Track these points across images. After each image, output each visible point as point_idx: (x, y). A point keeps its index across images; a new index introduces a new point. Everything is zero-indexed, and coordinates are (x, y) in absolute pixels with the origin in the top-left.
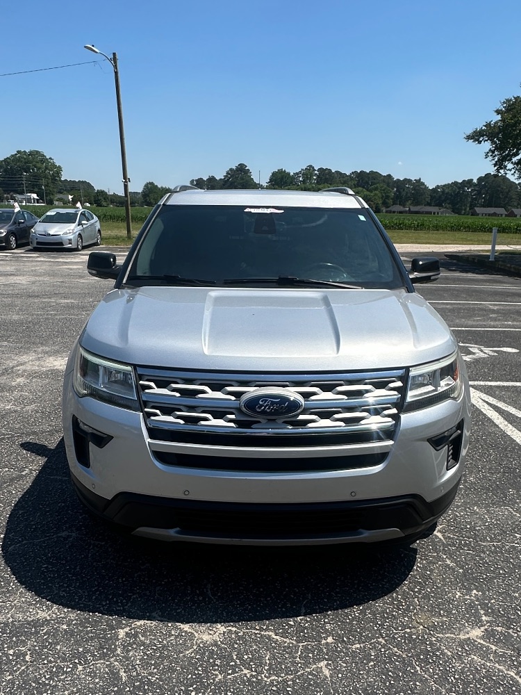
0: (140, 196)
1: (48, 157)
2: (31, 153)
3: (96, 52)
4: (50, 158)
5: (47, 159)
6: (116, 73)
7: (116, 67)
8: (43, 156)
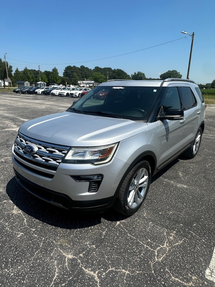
0: (210, 85)
1: (178, 72)
2: (173, 71)
3: (186, 34)
4: (179, 73)
5: (178, 73)
6: (193, 40)
7: (193, 38)
8: (177, 72)
